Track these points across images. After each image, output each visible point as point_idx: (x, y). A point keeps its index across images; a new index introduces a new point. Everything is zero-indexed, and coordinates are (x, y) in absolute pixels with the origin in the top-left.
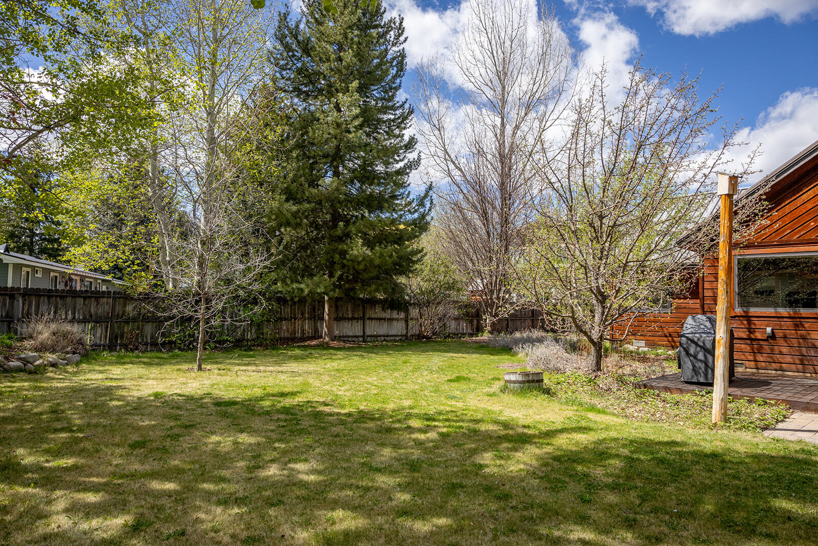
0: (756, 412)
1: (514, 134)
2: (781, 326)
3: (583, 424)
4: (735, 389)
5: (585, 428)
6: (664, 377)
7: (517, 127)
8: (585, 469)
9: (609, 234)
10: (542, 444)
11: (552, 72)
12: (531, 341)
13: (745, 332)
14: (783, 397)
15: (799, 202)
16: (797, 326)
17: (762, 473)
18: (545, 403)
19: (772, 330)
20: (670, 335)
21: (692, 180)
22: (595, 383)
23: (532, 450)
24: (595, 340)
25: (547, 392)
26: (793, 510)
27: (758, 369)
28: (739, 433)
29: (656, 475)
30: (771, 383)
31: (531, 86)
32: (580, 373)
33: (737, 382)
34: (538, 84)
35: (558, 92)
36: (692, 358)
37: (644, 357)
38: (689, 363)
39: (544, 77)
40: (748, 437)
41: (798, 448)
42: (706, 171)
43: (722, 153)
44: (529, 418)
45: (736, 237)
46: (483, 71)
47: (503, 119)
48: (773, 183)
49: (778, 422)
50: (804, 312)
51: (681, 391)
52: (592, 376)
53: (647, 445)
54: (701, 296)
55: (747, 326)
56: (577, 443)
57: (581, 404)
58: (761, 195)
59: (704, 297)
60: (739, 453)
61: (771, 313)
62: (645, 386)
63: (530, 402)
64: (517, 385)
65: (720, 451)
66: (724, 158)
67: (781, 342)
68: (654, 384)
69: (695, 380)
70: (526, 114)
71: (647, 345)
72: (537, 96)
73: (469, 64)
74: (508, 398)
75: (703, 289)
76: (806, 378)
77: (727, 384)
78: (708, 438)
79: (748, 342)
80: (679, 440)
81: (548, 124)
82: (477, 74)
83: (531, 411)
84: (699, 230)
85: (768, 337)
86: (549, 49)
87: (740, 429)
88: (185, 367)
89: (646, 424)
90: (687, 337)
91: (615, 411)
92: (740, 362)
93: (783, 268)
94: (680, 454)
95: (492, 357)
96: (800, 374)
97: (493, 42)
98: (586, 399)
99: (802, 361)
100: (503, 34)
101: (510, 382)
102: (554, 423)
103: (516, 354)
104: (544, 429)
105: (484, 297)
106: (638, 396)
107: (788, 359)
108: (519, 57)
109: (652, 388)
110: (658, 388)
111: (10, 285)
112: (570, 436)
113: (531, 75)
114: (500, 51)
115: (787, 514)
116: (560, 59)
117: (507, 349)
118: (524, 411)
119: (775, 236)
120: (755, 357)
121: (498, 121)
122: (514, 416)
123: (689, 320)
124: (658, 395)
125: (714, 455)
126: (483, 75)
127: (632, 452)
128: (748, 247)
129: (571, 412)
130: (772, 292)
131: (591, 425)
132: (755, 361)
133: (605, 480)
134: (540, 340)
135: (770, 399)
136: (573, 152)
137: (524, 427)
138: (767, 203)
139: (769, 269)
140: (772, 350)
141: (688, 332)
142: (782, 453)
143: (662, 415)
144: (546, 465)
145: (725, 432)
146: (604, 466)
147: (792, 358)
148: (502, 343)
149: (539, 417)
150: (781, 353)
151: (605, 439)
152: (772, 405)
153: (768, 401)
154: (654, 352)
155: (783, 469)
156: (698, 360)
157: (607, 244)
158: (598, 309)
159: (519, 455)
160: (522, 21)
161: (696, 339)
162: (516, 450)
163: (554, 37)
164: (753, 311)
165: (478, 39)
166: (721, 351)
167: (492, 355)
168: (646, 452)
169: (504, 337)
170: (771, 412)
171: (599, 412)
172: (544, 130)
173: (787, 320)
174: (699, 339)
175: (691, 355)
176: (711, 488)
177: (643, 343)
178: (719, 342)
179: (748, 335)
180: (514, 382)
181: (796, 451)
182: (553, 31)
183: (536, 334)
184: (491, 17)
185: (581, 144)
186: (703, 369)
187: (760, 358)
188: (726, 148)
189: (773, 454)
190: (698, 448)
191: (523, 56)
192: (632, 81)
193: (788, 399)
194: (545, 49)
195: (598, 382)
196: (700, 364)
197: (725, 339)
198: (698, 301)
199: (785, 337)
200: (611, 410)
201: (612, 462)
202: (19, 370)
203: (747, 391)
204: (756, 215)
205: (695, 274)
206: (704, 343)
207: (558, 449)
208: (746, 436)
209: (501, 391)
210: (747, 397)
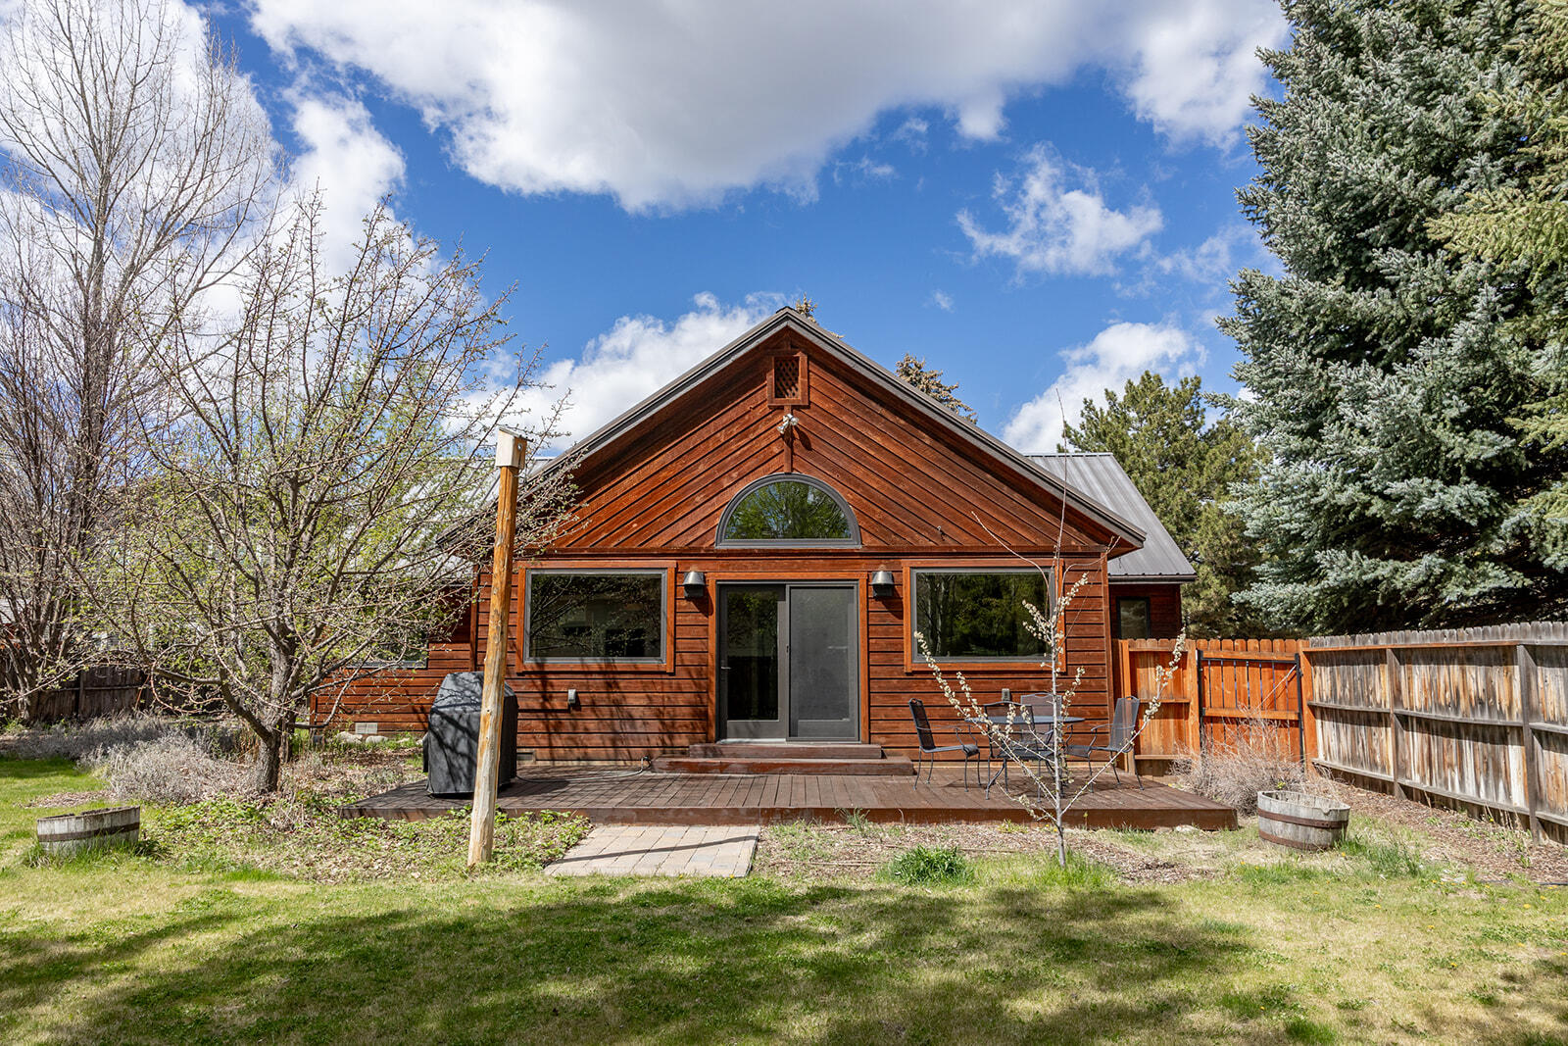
0: (540, 833)
1: (126, 283)
2: (588, 686)
3: (219, 908)
4: (514, 799)
5: (220, 918)
6: (400, 791)
7: (134, 270)
8: (201, 1009)
9: (310, 517)
10: (110, 972)
11: (224, 176)
12: (128, 738)
13: (537, 698)
14: (581, 805)
15: (619, 490)
16: (610, 686)
17: (530, 942)
18: (136, 877)
19: (576, 693)
20: (422, 709)
21: (465, 434)
22: (262, 817)
23: (82, 989)
24: (270, 729)
25: (148, 849)
26: (564, 996)
27: (553, 760)
28: (507, 877)
29: (348, 988)
30: (568, 782)
31: (174, 192)
32: (233, 799)
33: (521, 785)
34: (190, 192)
35: (238, 220)
36: (448, 752)
37: (373, 754)
38: (444, 760)
39: (206, 182)
40: (520, 883)
41: (588, 886)
42: (489, 422)
43: (515, 396)
44: (88, 917)
45: (529, 538)
46: (55, 126)
47: (98, 243)
48: (585, 456)
49: (569, 847)
50: (621, 663)
51: (425, 813)
52: (257, 804)
53: (343, 929)
54: (472, 638)
55: (541, 689)
56: (197, 953)
57: (222, 867)
58: (566, 473)
59: (477, 639)
60: (500, 913)
61: (576, 666)
62: (361, 812)
63: (98, 878)
64: (69, 844)
65: (471, 916)
66: (518, 404)
67: (588, 713)
68: (378, 806)
69: (451, 791)
70: (158, 247)
71: (380, 731)
72: (188, 214)
73: (15, 99)
74: (39, 878)
75: (478, 626)
76: (618, 768)
77: (495, 792)
78: (456, 895)
79: (542, 715)
80: (404, 908)
81: (208, 279)
82: (38, 129)
83: (97, 901)
84: (472, 523)
85: (569, 706)
86: (219, 129)
87: (510, 869)
89: (352, 888)
90: (441, 714)
91: (295, 872)
92: (528, 750)
93: (598, 592)
94: (400, 935)
95: (19, 783)
96: (612, 763)
97: (87, 72)
98: (235, 853)
99: (613, 741)
100: (112, 64)
101: (53, 838)
102: (148, 918)
103: (87, 769)
104: (120, 935)
105: (15, 641)
106: (345, 834)
107: (596, 740)
108: (150, 124)
109: (375, 813)
110: (385, 813)
112: (182, 941)
113: (174, 168)
114: (102, 98)
115: (554, 1005)
116: (243, 157)
117: (65, 761)
118: (79, 903)
119: (587, 540)
120: (550, 739)
121: (86, 246)
122: (49, 918)
123: (448, 682)
124: (384, 827)
125: (460, 926)
126: (57, 134)
127: (309, 951)
128: (548, 555)
129: (196, 887)
130: (582, 630)
131: (234, 909)
132: (551, 747)
133: (242, 1021)
134: (150, 736)
135: (563, 810)
136: (245, 346)
137: (71, 939)
138: (575, 486)
139: (577, 593)
140: (575, 727)
141: (444, 703)
142: (565, 900)
143: (384, 864)
144: (107, 1020)
145: (486, 878)
146: (244, 993)
147: (601, 738)
148: (53, 747)
149: (115, 910)
150: (587, 732)
151: (258, 934)
152: (564, 820)
153: (559, 814)
154: (393, 743)
155: (562, 929)
156: (457, 754)
157: (305, 537)
158: (280, 665)
159: (45, 1008)
160: (163, 52)
161: (456, 717)
162: (34, 999)
163: (235, 107)
164: (553, 663)
165: (47, 54)
166: (487, 735)
167: (21, 777)
168: (338, 943)
169: (61, 733)
170: (562, 831)
171: (259, 877)
172: (197, 289)
173: (597, 676)
174: (460, 716)
175: (448, 746)
176: (443, 988)
177: (373, 728)
178: (485, 721)
179: (542, 704)
180: (63, 838)
181: (586, 894)
182: (233, 94)
183: (145, 721)
184: (87, 15)
185: (262, 334)
186: (465, 770)
187: (558, 741)
188: (521, 388)
189: (552, 905)
190: (435, 918)
191: (159, 124)
192: (369, 236)
193: (588, 806)
194: (211, 126)
195: (268, 815)
196: (460, 761)
197: (494, 714)
198: (468, 646)
199: (593, 705)
200: (285, 869)
201: (264, 979)
203: (531, 801)
204: (558, 504)
205: (463, 600)
206: (469, 723)
207: (147, 976)
208: (518, 881)
209: (26, 862)
210: (529, 810)
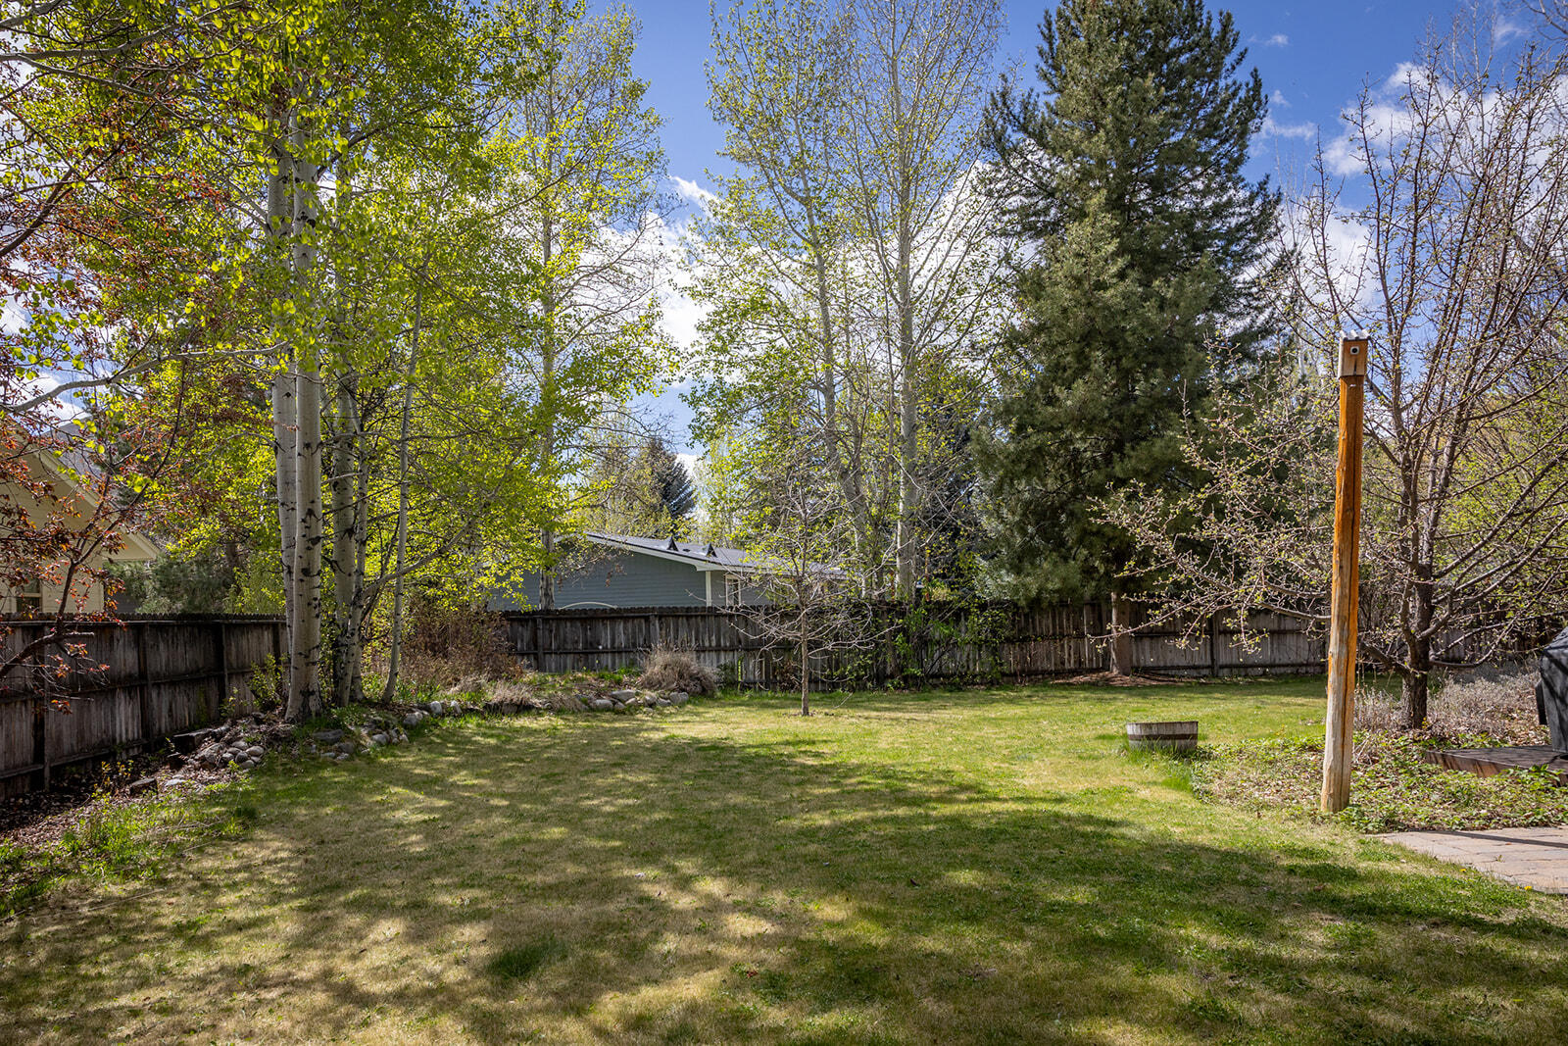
36: (1558, 702)
38: (1555, 712)
88: (792, 711)
111: (709, 604)
161: (1564, 660)
175: (1557, 695)
202: (606, 709)
